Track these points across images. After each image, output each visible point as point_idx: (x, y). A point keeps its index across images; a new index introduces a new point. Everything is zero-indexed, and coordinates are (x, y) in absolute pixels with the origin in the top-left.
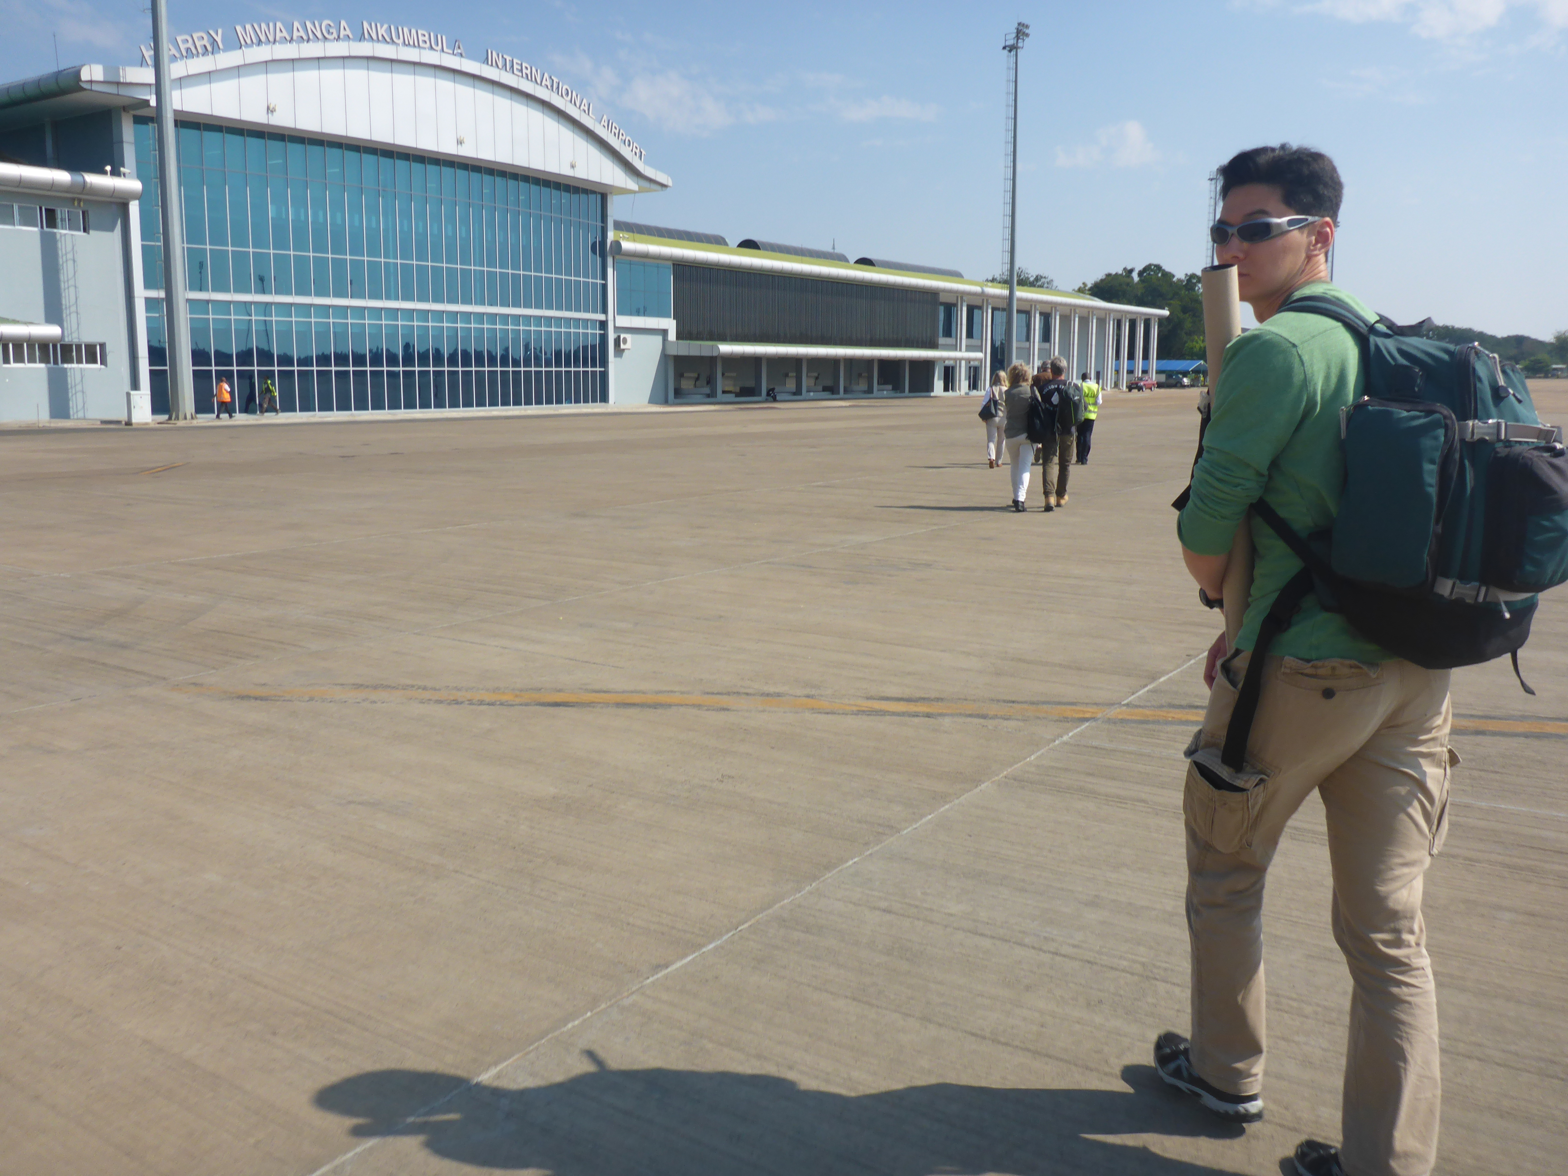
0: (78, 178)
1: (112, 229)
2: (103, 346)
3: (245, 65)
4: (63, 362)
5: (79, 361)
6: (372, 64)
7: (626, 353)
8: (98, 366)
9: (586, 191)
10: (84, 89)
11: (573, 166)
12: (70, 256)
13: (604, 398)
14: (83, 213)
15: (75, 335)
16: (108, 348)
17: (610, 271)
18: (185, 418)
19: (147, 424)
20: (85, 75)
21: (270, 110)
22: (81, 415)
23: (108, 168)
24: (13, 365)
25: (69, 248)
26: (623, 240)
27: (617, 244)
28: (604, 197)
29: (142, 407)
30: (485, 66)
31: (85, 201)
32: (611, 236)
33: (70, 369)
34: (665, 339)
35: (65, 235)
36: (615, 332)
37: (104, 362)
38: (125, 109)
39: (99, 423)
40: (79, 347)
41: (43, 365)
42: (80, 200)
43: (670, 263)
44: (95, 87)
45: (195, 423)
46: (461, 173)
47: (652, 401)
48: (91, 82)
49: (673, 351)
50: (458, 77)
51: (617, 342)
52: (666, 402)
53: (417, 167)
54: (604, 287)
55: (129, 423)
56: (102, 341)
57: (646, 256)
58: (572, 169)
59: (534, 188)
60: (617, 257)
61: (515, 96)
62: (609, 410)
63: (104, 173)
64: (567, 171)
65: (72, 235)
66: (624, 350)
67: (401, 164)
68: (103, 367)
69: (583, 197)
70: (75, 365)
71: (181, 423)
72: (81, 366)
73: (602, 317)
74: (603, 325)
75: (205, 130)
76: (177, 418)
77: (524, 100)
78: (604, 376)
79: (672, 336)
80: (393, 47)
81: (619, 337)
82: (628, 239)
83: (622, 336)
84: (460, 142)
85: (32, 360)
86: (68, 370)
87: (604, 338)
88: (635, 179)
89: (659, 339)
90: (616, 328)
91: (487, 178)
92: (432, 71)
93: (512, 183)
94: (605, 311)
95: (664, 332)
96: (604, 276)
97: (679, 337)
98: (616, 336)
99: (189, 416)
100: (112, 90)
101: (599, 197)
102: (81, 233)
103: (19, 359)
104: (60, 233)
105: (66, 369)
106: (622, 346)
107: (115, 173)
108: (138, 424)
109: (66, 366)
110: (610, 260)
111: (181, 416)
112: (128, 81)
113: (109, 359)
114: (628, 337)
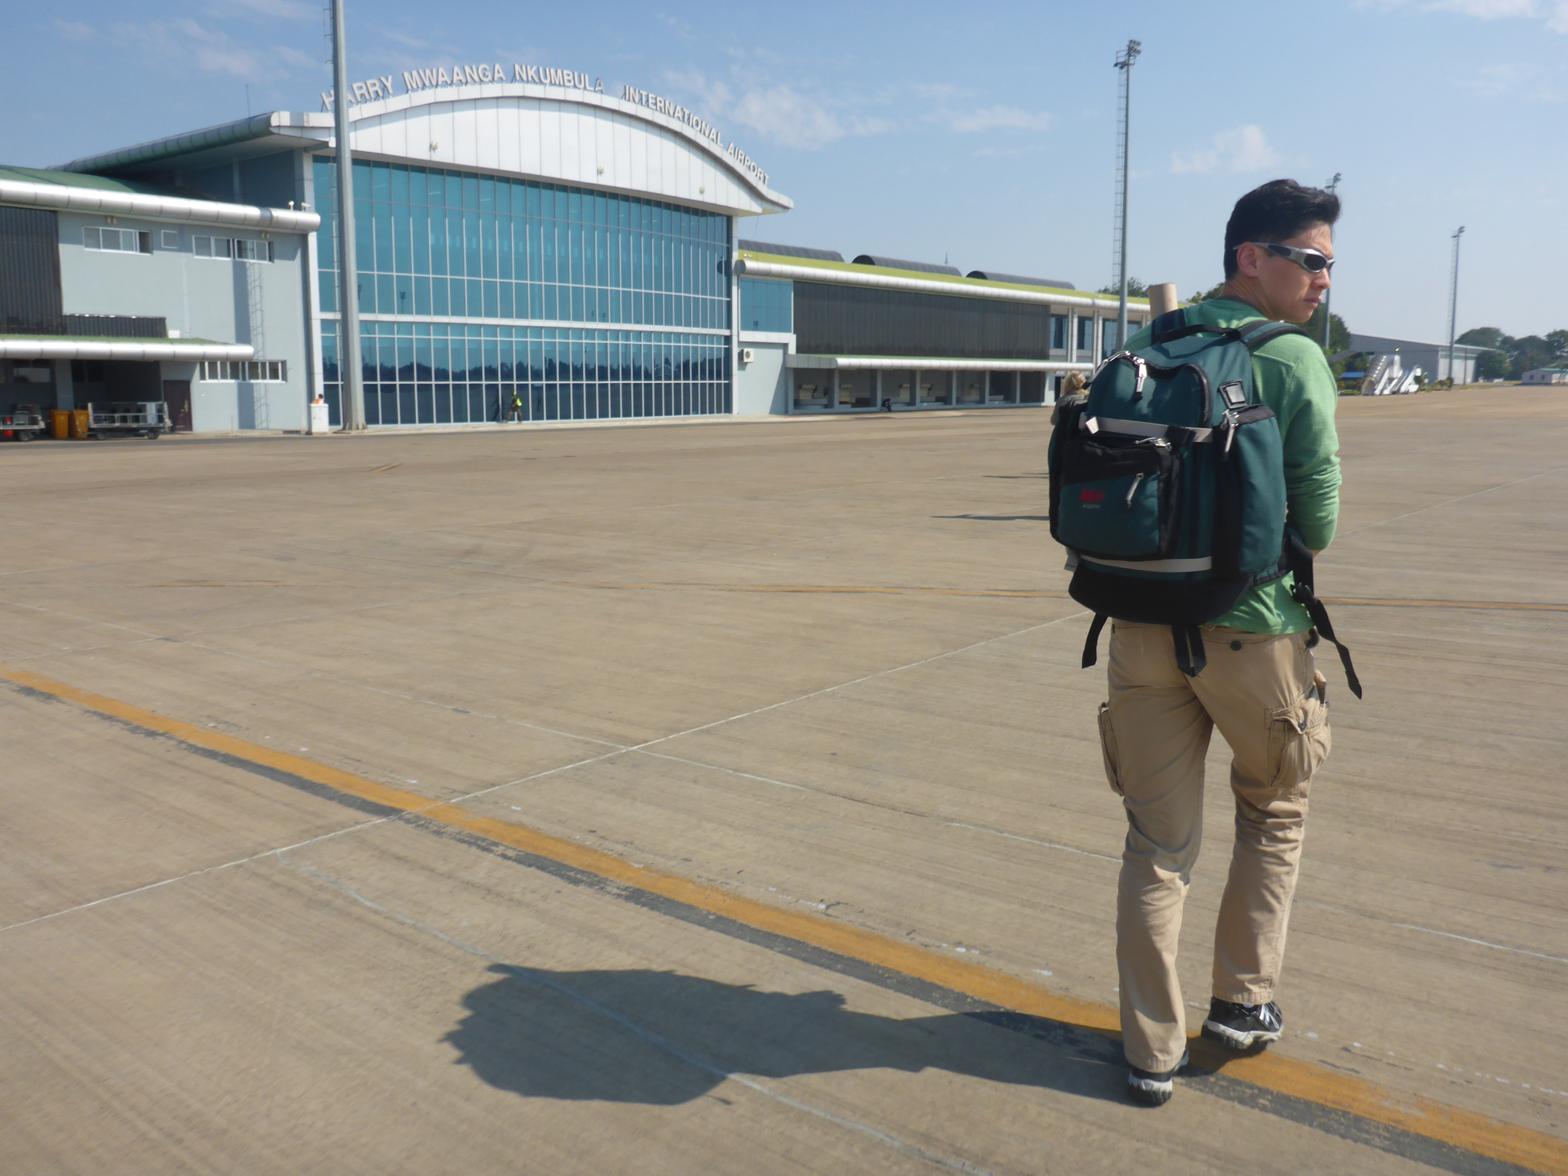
0: (266, 213)
1: (292, 258)
2: (284, 363)
3: (411, 108)
4: (251, 377)
5: (264, 377)
6: (522, 102)
7: (749, 366)
8: (279, 381)
9: (713, 214)
10: (272, 133)
11: (702, 192)
12: (257, 283)
13: (728, 409)
14: (269, 244)
15: (261, 354)
16: (289, 365)
17: (735, 289)
18: (358, 428)
19: (325, 433)
20: (275, 121)
21: (432, 148)
22: (264, 425)
23: (292, 203)
24: (209, 381)
25: (257, 276)
26: (747, 260)
27: (741, 263)
28: (729, 220)
29: (320, 418)
30: (623, 102)
31: (272, 233)
32: (736, 256)
33: (257, 384)
34: (785, 353)
35: (254, 264)
36: (739, 346)
37: (285, 378)
38: (306, 149)
39: (281, 432)
40: (264, 364)
41: (233, 381)
42: (266, 232)
43: (791, 280)
44: (283, 132)
45: (366, 432)
46: (600, 200)
47: (774, 411)
48: (279, 127)
49: (793, 364)
50: (598, 112)
51: (741, 355)
52: (786, 413)
53: (560, 195)
54: (729, 304)
55: (309, 433)
56: (283, 358)
57: (768, 274)
58: (701, 195)
59: (666, 212)
60: (742, 276)
61: (650, 128)
62: (734, 420)
63: (288, 207)
64: (696, 196)
65: (260, 264)
66: (747, 363)
67: (546, 193)
68: (283, 382)
69: (710, 219)
70: (260, 381)
71: (354, 433)
72: (265, 381)
73: (726, 332)
74: (728, 340)
75: (374, 166)
76: (350, 428)
77: (658, 131)
78: (728, 388)
79: (792, 350)
80: (541, 87)
81: (742, 351)
82: (751, 259)
83: (746, 350)
84: (600, 172)
85: (224, 376)
86: (254, 385)
87: (728, 352)
88: (760, 202)
89: (780, 352)
90: (741, 343)
91: (623, 204)
92: (575, 107)
93: (645, 208)
94: (729, 326)
95: (785, 346)
96: (729, 294)
97: (799, 350)
98: (740, 350)
99: (360, 427)
100: (296, 133)
101: (725, 219)
102: (266, 262)
103: (213, 375)
104: (250, 263)
105: (253, 384)
106: (746, 360)
107: (298, 208)
108: (317, 433)
109: (252, 381)
110: (734, 279)
111: (354, 426)
112: (311, 125)
113: (290, 374)
114: (751, 350)
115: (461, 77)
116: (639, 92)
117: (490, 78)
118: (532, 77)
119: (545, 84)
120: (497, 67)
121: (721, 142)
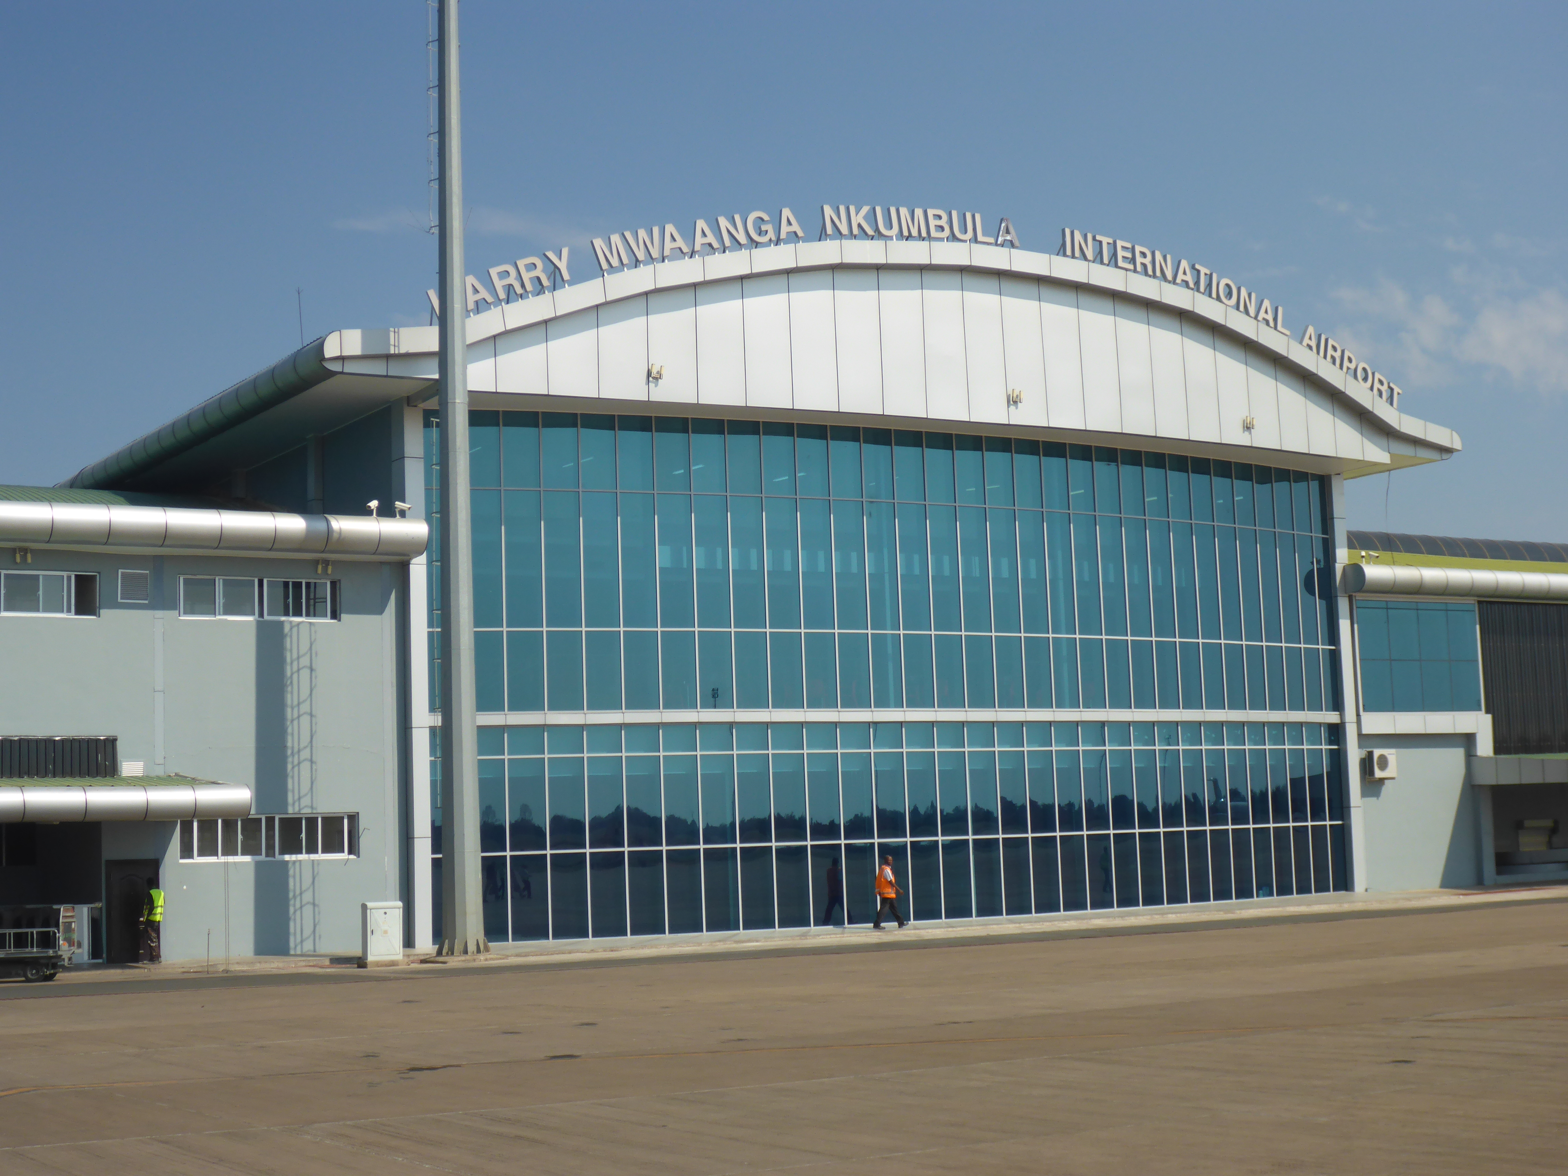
0: (319, 525)
1: (379, 610)
2: (353, 818)
3: (607, 303)
4: (283, 852)
5: (312, 849)
6: (840, 277)
7: (1388, 786)
8: (344, 856)
9: (1284, 475)
10: (333, 374)
11: (1248, 427)
12: (305, 661)
13: (1344, 882)
14: (334, 584)
15: (305, 801)
16: (363, 823)
17: (1344, 625)
18: (466, 952)
19: (393, 963)
20: (331, 349)
21: (652, 377)
22: (308, 946)
23: (374, 504)
24: (198, 860)
25: (304, 648)
26: (1368, 563)
27: (1356, 571)
28: (1324, 483)
29: (386, 932)
30: (1058, 260)
31: (336, 563)
32: (1343, 556)
33: (294, 862)
34: (1470, 755)
35: (299, 624)
36: (1360, 746)
37: (353, 849)
38: (410, 401)
40: (312, 822)
41: (247, 859)
42: (326, 562)
43: (1472, 601)
44: (350, 368)
46: (1025, 462)
47: (1449, 881)
48: (342, 359)
49: (1487, 777)
50: (1006, 285)
51: (1367, 765)
52: (1479, 884)
53: (936, 457)
54: (1334, 658)
55: (361, 962)
56: (352, 809)
57: (1418, 590)
58: (1247, 433)
59: (1175, 477)
60: (1359, 596)
61: (1121, 308)
62: (1359, 906)
63: (368, 512)
64: (1236, 437)
65: (310, 623)
66: (1382, 780)
67: (905, 454)
68: (352, 857)
69: (1281, 487)
70: (303, 857)
72: (313, 857)
73: (1332, 717)
74: (1336, 732)
75: (545, 425)
76: (451, 952)
77: (1142, 313)
78: (1342, 836)
79: (1485, 747)
80: (879, 244)
81: (1370, 755)
82: (1377, 561)
83: (1377, 753)
84: (1013, 401)
85: (230, 850)
86: (290, 865)
87: (1338, 759)
88: (1384, 441)
89: (1458, 754)
90: (1363, 738)
91: (1077, 467)
92: (956, 278)
93: (1128, 471)
94: (1337, 704)
95: (1468, 740)
96: (1333, 637)
97: (1500, 747)
98: (1363, 753)
100: (378, 368)
101: (1314, 485)
102: (328, 621)
103: (208, 849)
104: (291, 622)
105: (288, 862)
106: (1378, 774)
107: (387, 511)
108: (378, 964)
109: (287, 857)
110: (1343, 605)
111: (458, 947)
112: (403, 351)
113: (364, 842)
114: (1391, 754)
115: (711, 239)
116: (1094, 239)
117: (771, 235)
118: (859, 226)
119: (891, 238)
120: (786, 213)
121: (1283, 326)
